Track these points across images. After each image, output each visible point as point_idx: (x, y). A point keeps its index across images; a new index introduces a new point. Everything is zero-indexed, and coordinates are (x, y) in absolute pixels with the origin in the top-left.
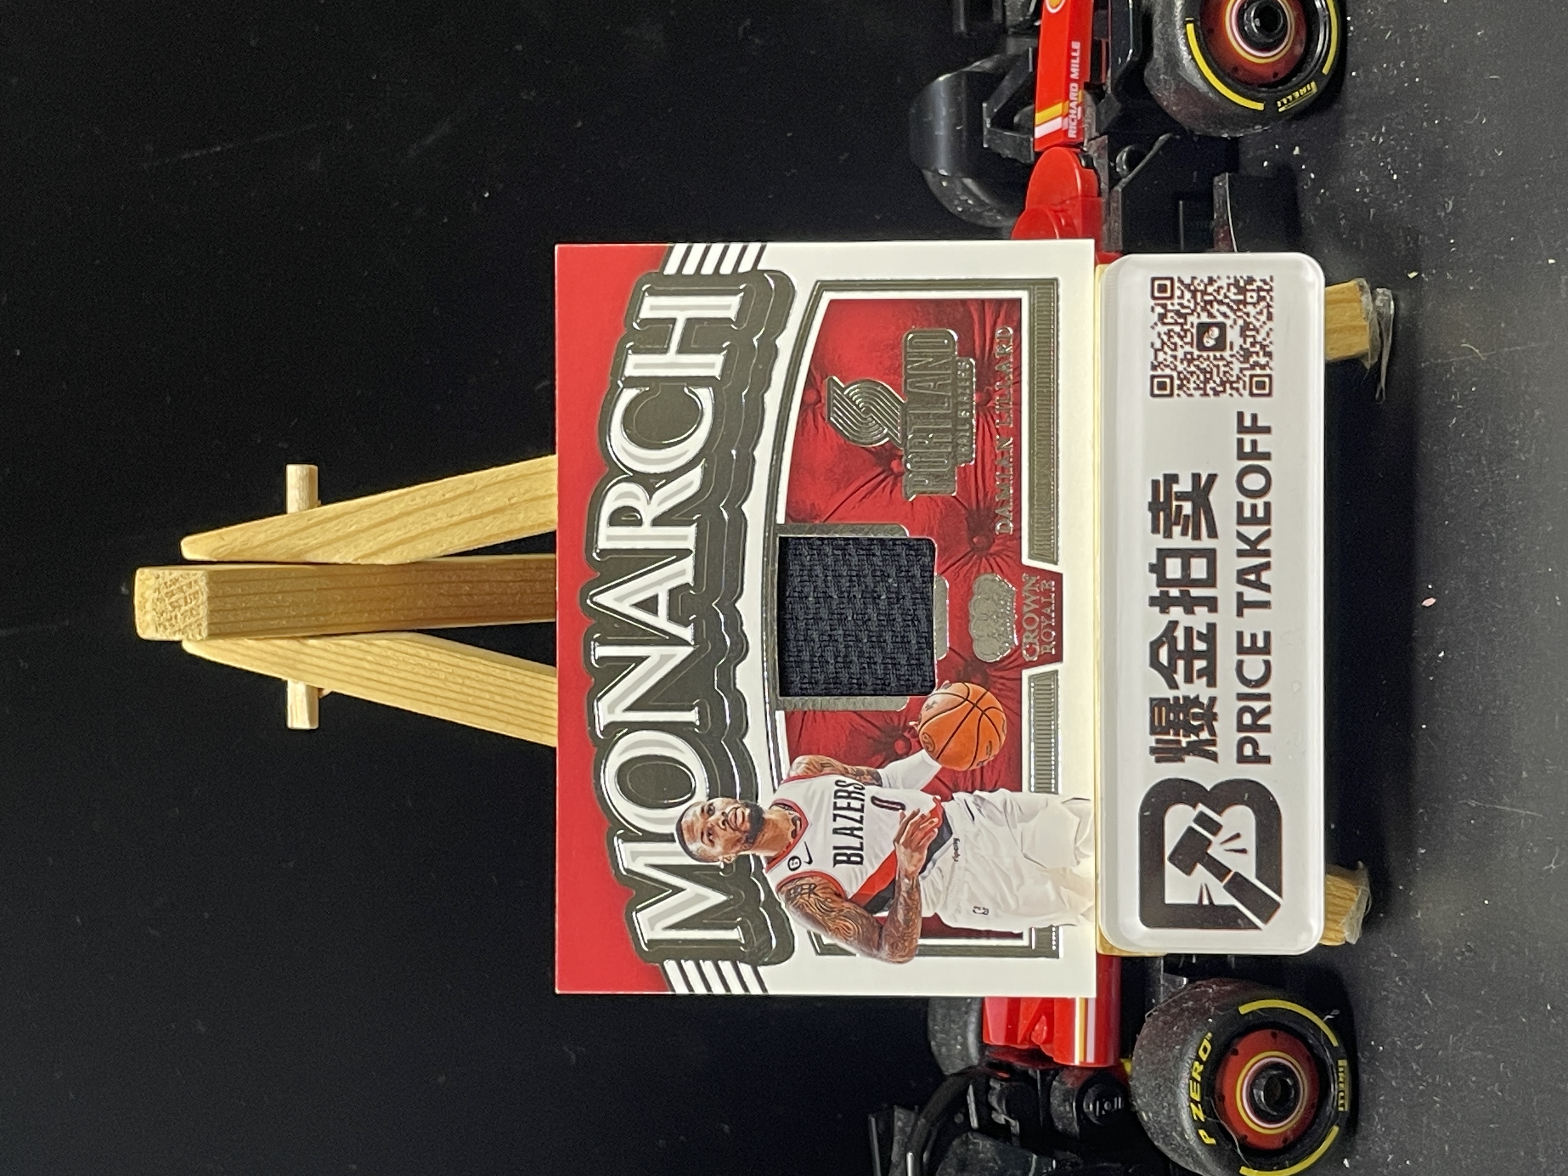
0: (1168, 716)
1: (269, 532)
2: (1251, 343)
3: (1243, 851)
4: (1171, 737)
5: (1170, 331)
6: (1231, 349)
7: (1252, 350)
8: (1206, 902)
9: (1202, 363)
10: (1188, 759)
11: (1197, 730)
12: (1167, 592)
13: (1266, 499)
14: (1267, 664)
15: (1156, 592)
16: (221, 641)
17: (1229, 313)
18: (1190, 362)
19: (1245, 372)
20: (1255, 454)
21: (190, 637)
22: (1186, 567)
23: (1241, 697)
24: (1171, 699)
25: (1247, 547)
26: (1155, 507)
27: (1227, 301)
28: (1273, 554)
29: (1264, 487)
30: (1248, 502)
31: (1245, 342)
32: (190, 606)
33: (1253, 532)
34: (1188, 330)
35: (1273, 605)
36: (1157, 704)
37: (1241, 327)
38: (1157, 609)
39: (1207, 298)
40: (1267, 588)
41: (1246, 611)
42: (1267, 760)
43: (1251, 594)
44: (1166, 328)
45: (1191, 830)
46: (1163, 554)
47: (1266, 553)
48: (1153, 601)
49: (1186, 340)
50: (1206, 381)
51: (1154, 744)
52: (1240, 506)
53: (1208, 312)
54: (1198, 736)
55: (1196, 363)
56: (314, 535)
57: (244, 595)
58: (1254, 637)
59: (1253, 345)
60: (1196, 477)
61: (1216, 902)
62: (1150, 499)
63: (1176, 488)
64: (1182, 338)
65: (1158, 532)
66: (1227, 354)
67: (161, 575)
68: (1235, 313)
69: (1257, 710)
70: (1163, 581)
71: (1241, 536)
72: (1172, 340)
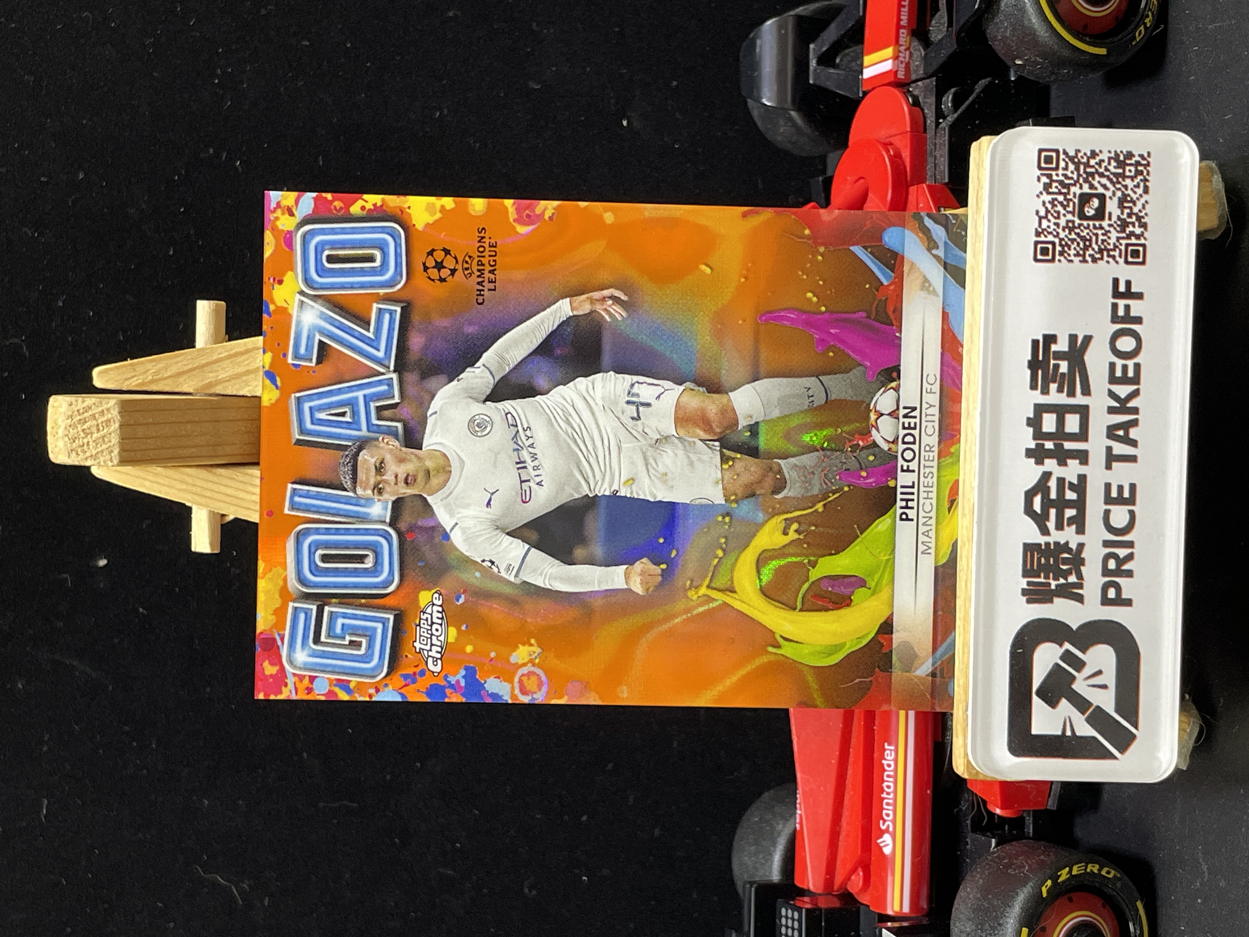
0: (1039, 560)
1: (180, 364)
2: (1128, 213)
3: (1104, 687)
4: (1042, 580)
5: (1054, 200)
6: (1110, 219)
7: (1129, 220)
8: (1069, 733)
9: (1082, 231)
10: (1056, 600)
11: (1065, 574)
12: (1043, 445)
13: (1136, 360)
14: (1132, 514)
15: (1032, 445)
16: (130, 467)
17: (1109, 185)
18: (1071, 230)
19: (1121, 241)
20: (1128, 318)
21: (102, 463)
22: (1061, 422)
23: (1107, 544)
24: (1043, 543)
25: (1117, 405)
26: (1034, 365)
27: (1107, 173)
28: (1141, 411)
29: (1135, 350)
30: (1119, 363)
31: (1122, 213)
32: (102, 433)
33: (1123, 391)
34: (1071, 200)
35: (1139, 459)
36: (1029, 548)
37: (1119, 198)
38: (1032, 461)
39: (1089, 170)
40: (1134, 443)
41: (1114, 464)
42: (1128, 603)
43: (1119, 449)
44: (1049, 198)
45: (1057, 665)
46: (1040, 409)
47: (1135, 411)
48: (1029, 453)
49: (1068, 209)
50: (1086, 248)
51: (1025, 587)
52: (1112, 366)
53: (1090, 183)
54: (1066, 579)
55: (1077, 231)
56: (224, 368)
57: (155, 424)
58: (1120, 488)
59: (1130, 215)
60: (1073, 338)
61: (1078, 734)
62: (1030, 358)
63: (1054, 348)
64: (1065, 207)
65: (1036, 389)
66: (1105, 224)
67: (74, 402)
68: (1114, 186)
69: (1121, 556)
70: (1039, 435)
71: (1112, 395)
72: (1056, 209)
